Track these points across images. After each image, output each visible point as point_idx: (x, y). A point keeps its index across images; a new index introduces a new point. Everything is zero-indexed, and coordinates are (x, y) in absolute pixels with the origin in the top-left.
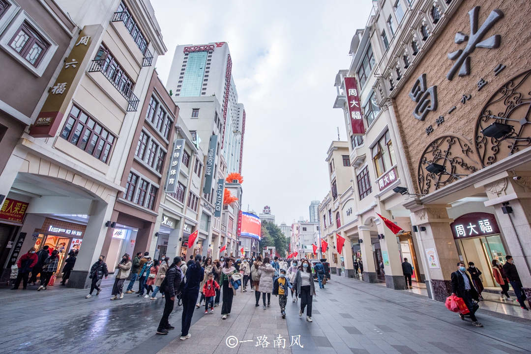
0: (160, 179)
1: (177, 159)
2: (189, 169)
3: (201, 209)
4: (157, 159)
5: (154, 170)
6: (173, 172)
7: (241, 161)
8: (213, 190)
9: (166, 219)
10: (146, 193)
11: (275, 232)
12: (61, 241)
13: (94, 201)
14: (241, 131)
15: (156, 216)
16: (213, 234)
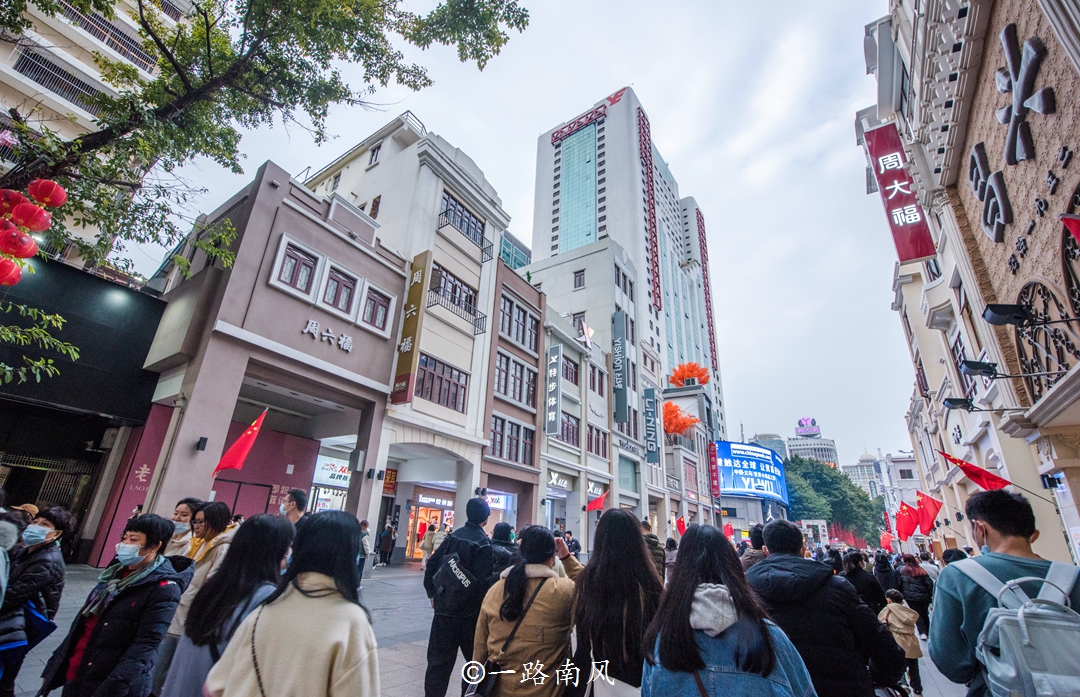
0: (534, 416)
1: (555, 379)
2: (580, 388)
3: (616, 452)
4: (525, 386)
5: (523, 405)
6: (552, 401)
7: (710, 325)
8: (635, 412)
9: (555, 476)
10: (517, 441)
11: (831, 483)
12: (433, 514)
13: (458, 462)
14: (698, 258)
15: (538, 474)
16: (650, 496)
